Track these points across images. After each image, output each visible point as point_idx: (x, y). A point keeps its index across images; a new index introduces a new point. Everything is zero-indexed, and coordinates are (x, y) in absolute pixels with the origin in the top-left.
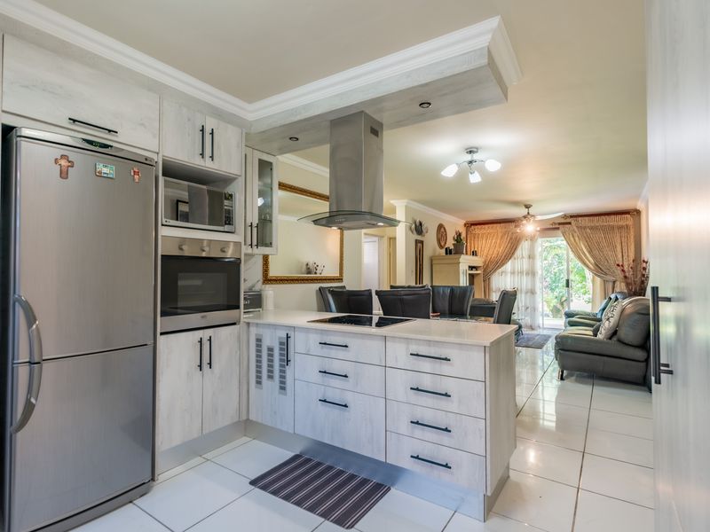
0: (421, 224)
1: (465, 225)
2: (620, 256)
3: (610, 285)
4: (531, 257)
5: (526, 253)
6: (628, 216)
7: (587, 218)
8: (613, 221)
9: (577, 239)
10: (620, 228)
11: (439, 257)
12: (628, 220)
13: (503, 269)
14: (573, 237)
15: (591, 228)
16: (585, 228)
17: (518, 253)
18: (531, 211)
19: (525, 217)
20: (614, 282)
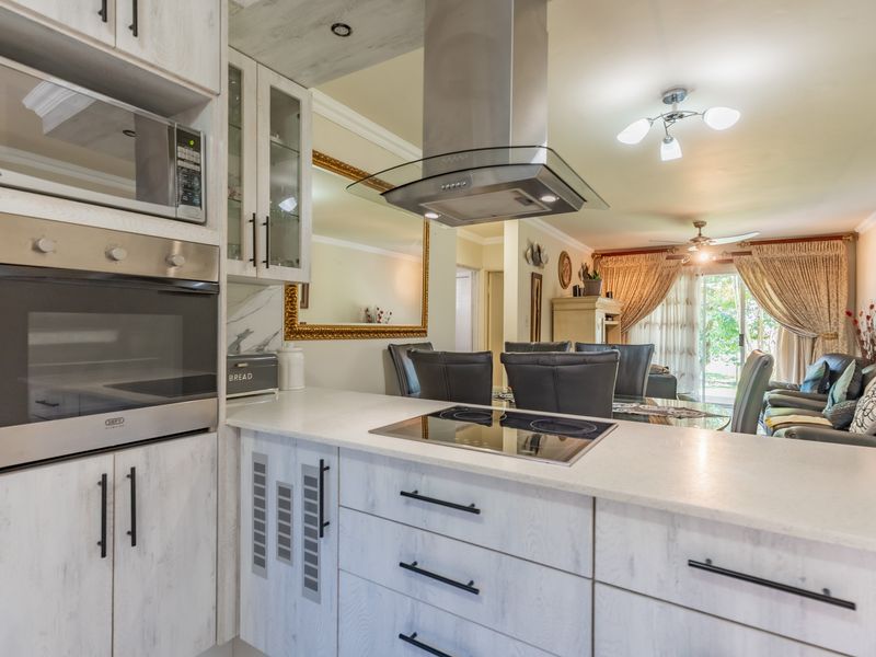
0: (539, 250)
1: (593, 256)
2: (825, 301)
3: (808, 344)
4: (689, 302)
5: (682, 296)
6: (840, 242)
7: (776, 246)
8: (816, 250)
9: (759, 275)
10: (826, 260)
11: (563, 300)
12: (841, 249)
13: (647, 318)
14: (754, 272)
15: (783, 261)
16: (772, 260)
17: (671, 294)
18: (705, 231)
19: (695, 240)
20: (814, 339)
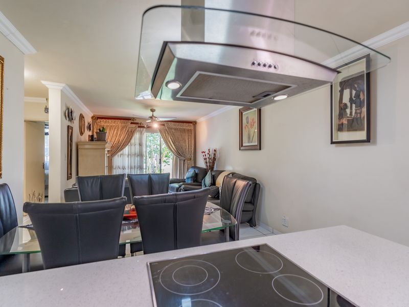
0: (71, 112)
1: (92, 117)
2: (187, 146)
3: (183, 161)
4: (140, 145)
5: (137, 142)
6: (192, 124)
8: (185, 126)
9: (167, 135)
10: (188, 130)
11: (84, 143)
12: (191, 127)
13: (121, 152)
14: (165, 133)
15: (176, 129)
16: (171, 129)
17: (133, 141)
19: (151, 118)
20: (184, 161)
